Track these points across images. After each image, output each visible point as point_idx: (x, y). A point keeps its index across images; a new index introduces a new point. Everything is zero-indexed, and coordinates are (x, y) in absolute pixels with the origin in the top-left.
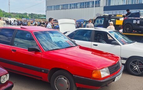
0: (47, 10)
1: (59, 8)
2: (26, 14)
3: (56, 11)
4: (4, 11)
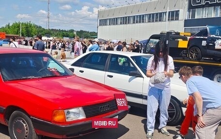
0: (100, 25)
1: (116, 22)
2: (72, 31)
3: (112, 27)
4: (40, 27)
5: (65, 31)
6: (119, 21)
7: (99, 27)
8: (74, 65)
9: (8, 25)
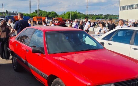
0: (121, 10)
2: (102, 15)
3: (129, 10)
4: (82, 14)
5: (97, 15)
6: (134, 7)
7: (120, 12)
8: (104, 39)
9: (64, 14)
